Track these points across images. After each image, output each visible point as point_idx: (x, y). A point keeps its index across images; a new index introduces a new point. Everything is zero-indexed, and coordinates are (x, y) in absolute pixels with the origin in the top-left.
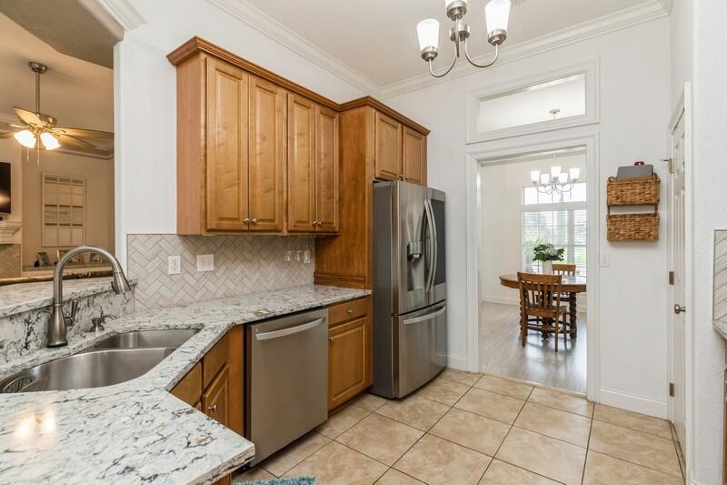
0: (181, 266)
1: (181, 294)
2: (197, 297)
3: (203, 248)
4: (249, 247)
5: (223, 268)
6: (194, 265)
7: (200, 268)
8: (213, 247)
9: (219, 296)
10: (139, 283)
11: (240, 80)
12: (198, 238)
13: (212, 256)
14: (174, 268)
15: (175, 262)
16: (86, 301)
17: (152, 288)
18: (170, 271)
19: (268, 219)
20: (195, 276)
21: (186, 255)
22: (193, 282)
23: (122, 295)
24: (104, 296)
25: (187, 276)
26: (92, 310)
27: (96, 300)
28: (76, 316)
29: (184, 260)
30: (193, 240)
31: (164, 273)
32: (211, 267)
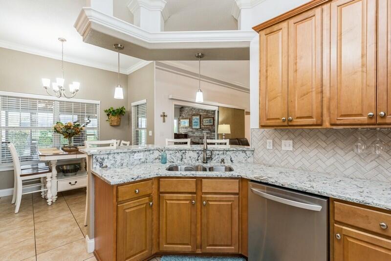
0: (273, 145)
1: (273, 160)
2: (282, 164)
3: (286, 137)
4: (324, 138)
5: (300, 150)
6: (280, 146)
7: (284, 148)
8: (292, 136)
9: (297, 167)
10: (256, 151)
11: (281, 29)
12: (283, 131)
13: (291, 141)
14: (269, 146)
15: (270, 143)
16: (222, 152)
17: (260, 154)
18: (268, 148)
19: (306, 116)
20: (281, 152)
21: (277, 140)
22: (280, 155)
23: (244, 154)
24: (233, 152)
25: (276, 151)
26: (225, 156)
27: (228, 153)
28: (217, 156)
29: (274, 142)
30: (279, 132)
31: (265, 148)
32: (291, 148)
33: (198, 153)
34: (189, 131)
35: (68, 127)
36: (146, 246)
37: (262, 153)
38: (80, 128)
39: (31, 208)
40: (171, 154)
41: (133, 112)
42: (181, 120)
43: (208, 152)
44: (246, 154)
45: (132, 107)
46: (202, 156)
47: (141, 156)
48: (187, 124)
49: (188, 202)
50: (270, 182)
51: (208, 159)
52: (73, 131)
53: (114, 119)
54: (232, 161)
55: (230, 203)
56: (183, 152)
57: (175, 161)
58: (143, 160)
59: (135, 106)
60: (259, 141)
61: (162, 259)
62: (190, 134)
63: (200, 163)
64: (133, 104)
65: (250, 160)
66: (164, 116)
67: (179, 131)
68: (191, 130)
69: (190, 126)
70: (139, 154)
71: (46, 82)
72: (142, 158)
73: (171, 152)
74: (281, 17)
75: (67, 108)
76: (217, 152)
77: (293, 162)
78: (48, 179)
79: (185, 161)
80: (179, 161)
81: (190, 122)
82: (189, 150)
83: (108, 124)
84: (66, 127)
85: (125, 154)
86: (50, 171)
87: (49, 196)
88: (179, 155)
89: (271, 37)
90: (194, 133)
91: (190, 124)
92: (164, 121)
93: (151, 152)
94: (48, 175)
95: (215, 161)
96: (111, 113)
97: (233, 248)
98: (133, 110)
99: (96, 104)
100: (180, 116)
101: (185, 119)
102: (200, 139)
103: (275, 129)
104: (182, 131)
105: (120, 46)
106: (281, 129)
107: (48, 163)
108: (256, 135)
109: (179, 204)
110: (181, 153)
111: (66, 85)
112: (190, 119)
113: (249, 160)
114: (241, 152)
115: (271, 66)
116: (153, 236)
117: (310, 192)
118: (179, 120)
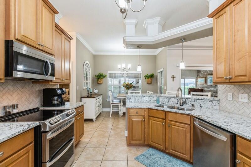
0: (233, 97)
1: (233, 109)
2: (240, 112)
3: (243, 91)
6: (238, 98)
7: (240, 100)
8: (248, 91)
10: (221, 101)
11: (225, 12)
12: (240, 86)
13: (247, 95)
14: (230, 98)
15: (230, 95)
16: (194, 100)
17: (224, 103)
18: (229, 99)
19: (241, 75)
20: (239, 103)
21: (235, 93)
22: (238, 106)
23: (211, 102)
24: (201, 100)
25: (235, 102)
26: (196, 103)
27: (198, 101)
28: (190, 103)
29: (234, 95)
30: (238, 87)
31: (227, 99)
32: (246, 100)
33: (177, 100)
34: (205, 87)
35: (127, 85)
36: (142, 139)
37: (225, 103)
38: (132, 85)
39: (114, 117)
40: (162, 99)
41: (158, 76)
42: (198, 79)
43: (183, 99)
44: (213, 103)
45: (158, 74)
46: (179, 101)
47: (147, 98)
48: (203, 82)
49: (161, 123)
50: (204, 119)
51: (183, 103)
52: (129, 86)
53: (149, 80)
54: (201, 107)
55: (185, 129)
56: (168, 98)
57: (164, 103)
58: (148, 101)
59: (160, 72)
60: (223, 94)
61: (150, 148)
62: (206, 89)
63: (178, 105)
64: (158, 71)
65: (217, 107)
66: (173, 77)
67: (197, 87)
68: (206, 86)
69: (205, 83)
70: (146, 98)
71: (119, 66)
72: (148, 99)
73: (162, 98)
74: (224, 4)
75: (129, 76)
76: (190, 100)
77: (248, 112)
78: (120, 106)
79: (170, 103)
80: (166, 103)
81: (205, 80)
82: (172, 97)
83: (146, 83)
84: (127, 84)
85: (139, 97)
86: (120, 103)
87: (120, 113)
88: (166, 100)
89: (219, 19)
90: (208, 88)
91: (205, 82)
92: (173, 80)
93: (153, 97)
94: (120, 104)
95: (188, 106)
96: (147, 77)
97: (186, 156)
98: (158, 75)
99: (140, 73)
100: (198, 76)
101: (202, 78)
102: (214, 93)
103: (234, 85)
104: (199, 87)
105: (139, 46)
106: (239, 85)
107: (120, 99)
108: (221, 90)
109: (157, 123)
110: (168, 99)
111: (126, 66)
112: (205, 78)
113: (215, 107)
114: (208, 101)
115: (219, 40)
116: (145, 136)
117: (224, 128)
118: (197, 79)
